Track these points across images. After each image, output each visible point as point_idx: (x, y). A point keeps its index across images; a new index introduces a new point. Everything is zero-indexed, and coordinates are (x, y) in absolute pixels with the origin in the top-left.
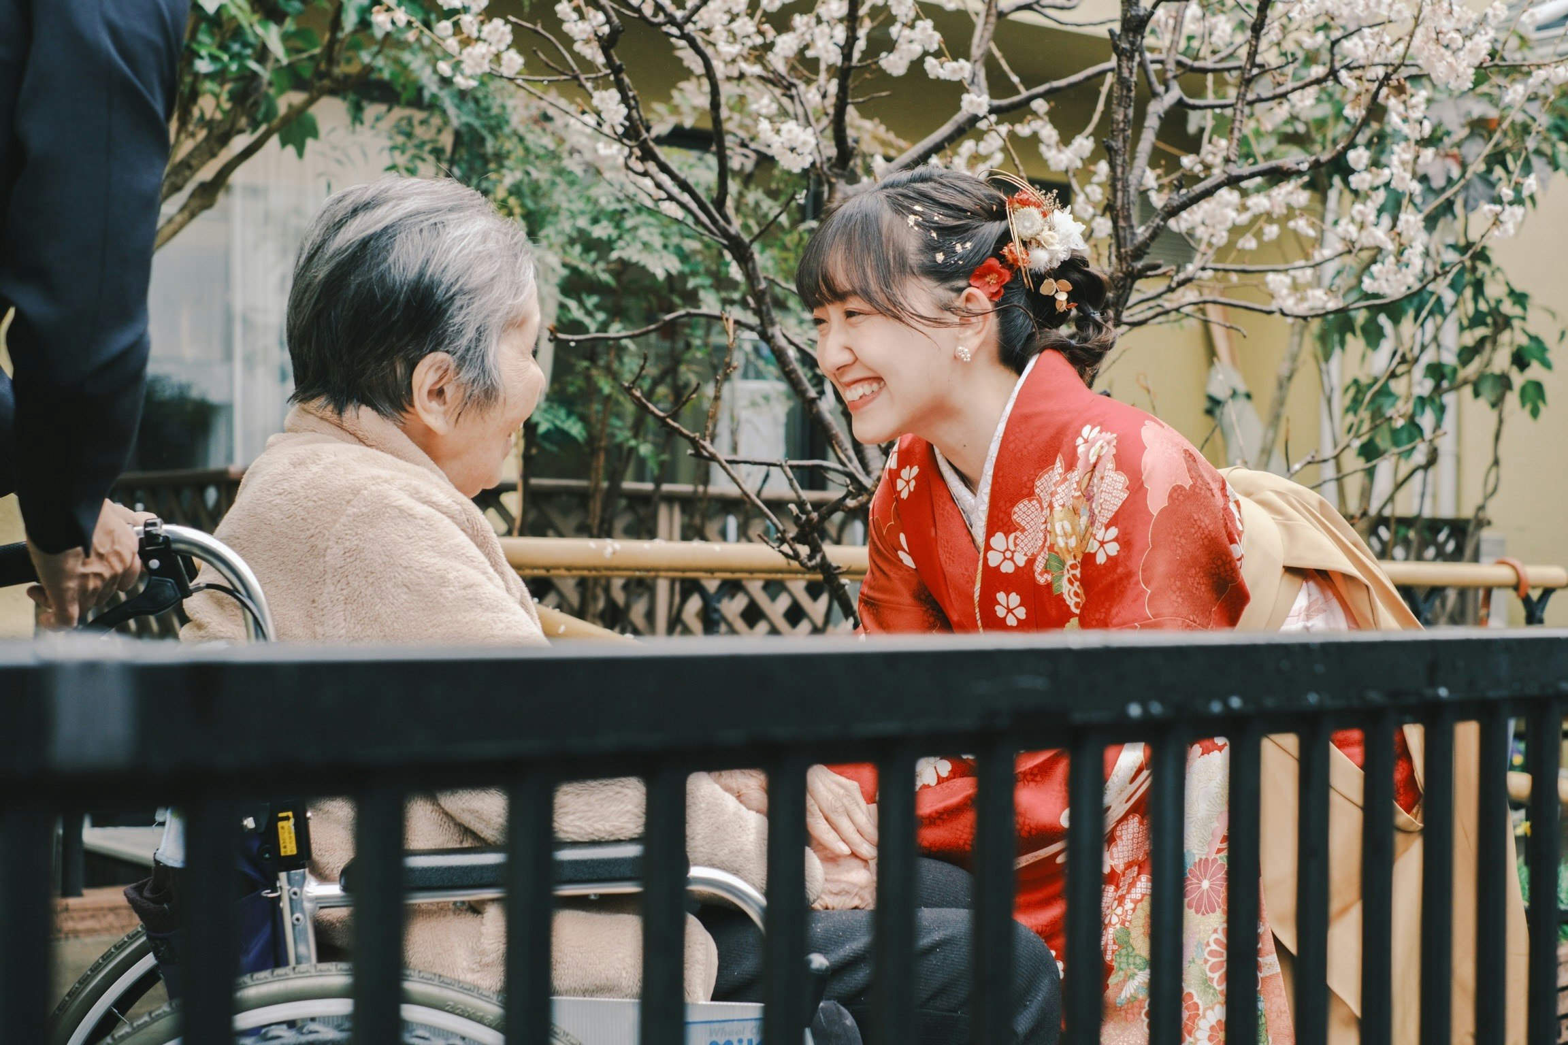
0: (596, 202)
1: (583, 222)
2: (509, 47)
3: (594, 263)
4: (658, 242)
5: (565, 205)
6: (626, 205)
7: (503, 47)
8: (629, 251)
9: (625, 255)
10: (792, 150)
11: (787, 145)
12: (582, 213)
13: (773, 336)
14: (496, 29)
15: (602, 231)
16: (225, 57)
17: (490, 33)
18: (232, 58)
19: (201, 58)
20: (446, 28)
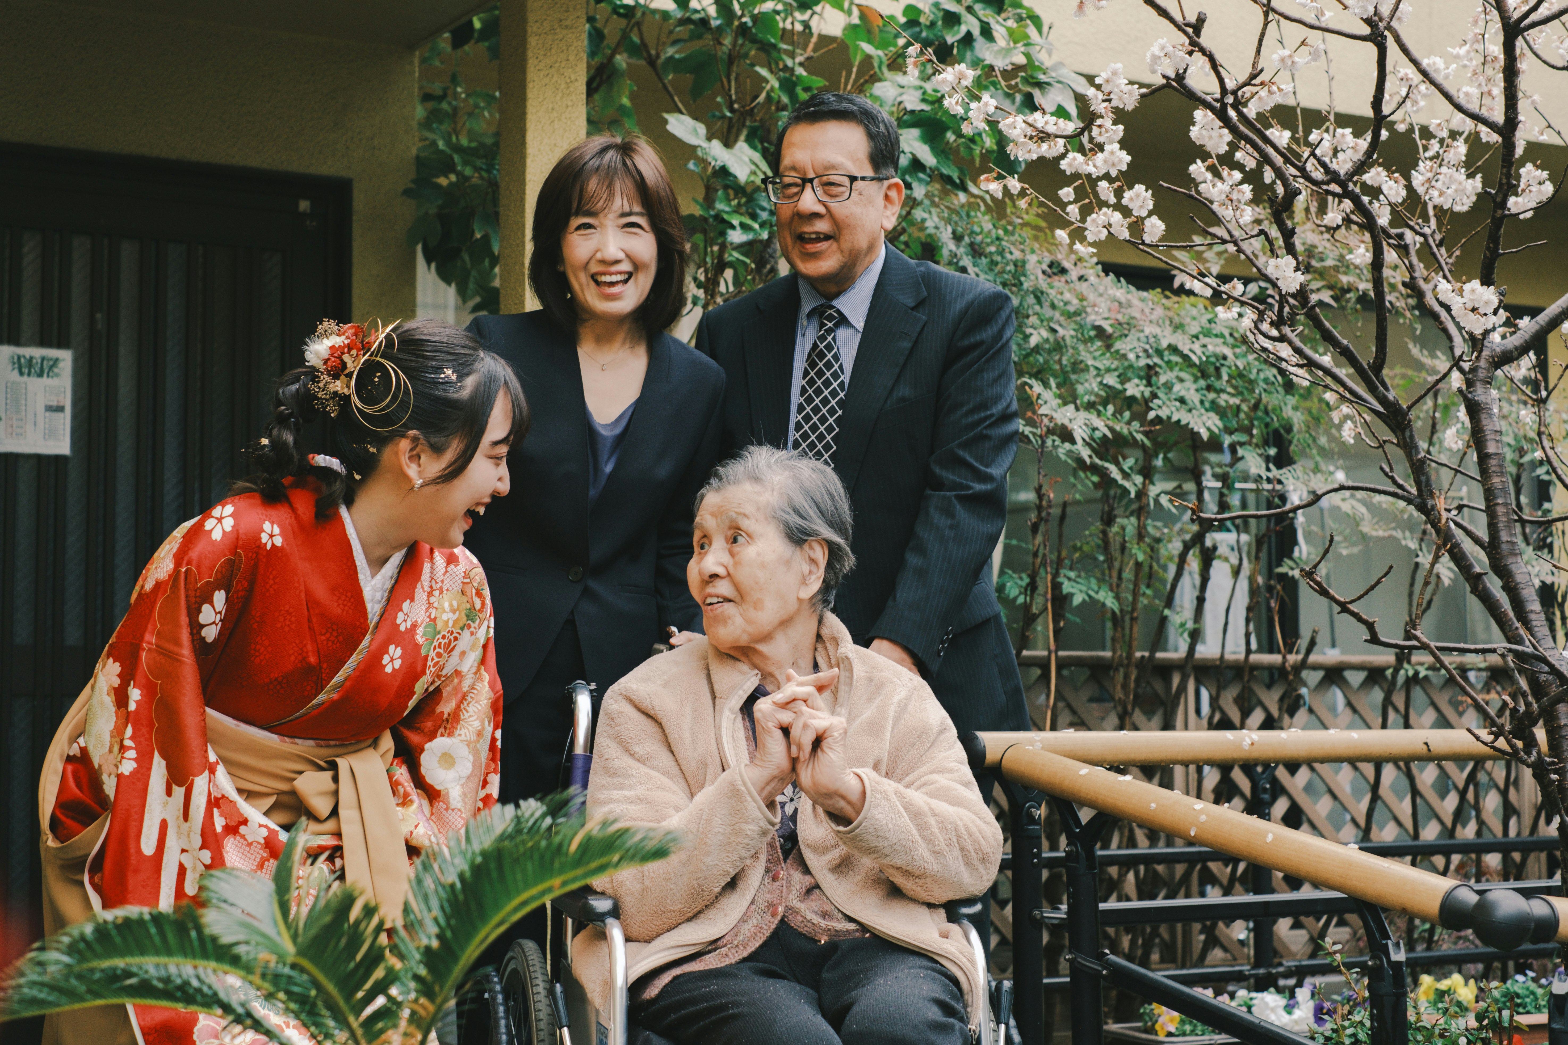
0: (1124, 356)
1: (1111, 380)
2: (1150, 214)
3: (1129, 423)
4: (1193, 397)
5: (1090, 362)
6: (1157, 360)
7: (1144, 214)
8: (1164, 409)
9: (1164, 413)
10: (1474, 310)
11: (1470, 306)
12: (1108, 370)
13: (1434, 507)
14: (1138, 195)
15: (1135, 388)
16: (756, 226)
17: (1131, 199)
18: (762, 225)
19: (733, 227)
20: (1068, 194)
